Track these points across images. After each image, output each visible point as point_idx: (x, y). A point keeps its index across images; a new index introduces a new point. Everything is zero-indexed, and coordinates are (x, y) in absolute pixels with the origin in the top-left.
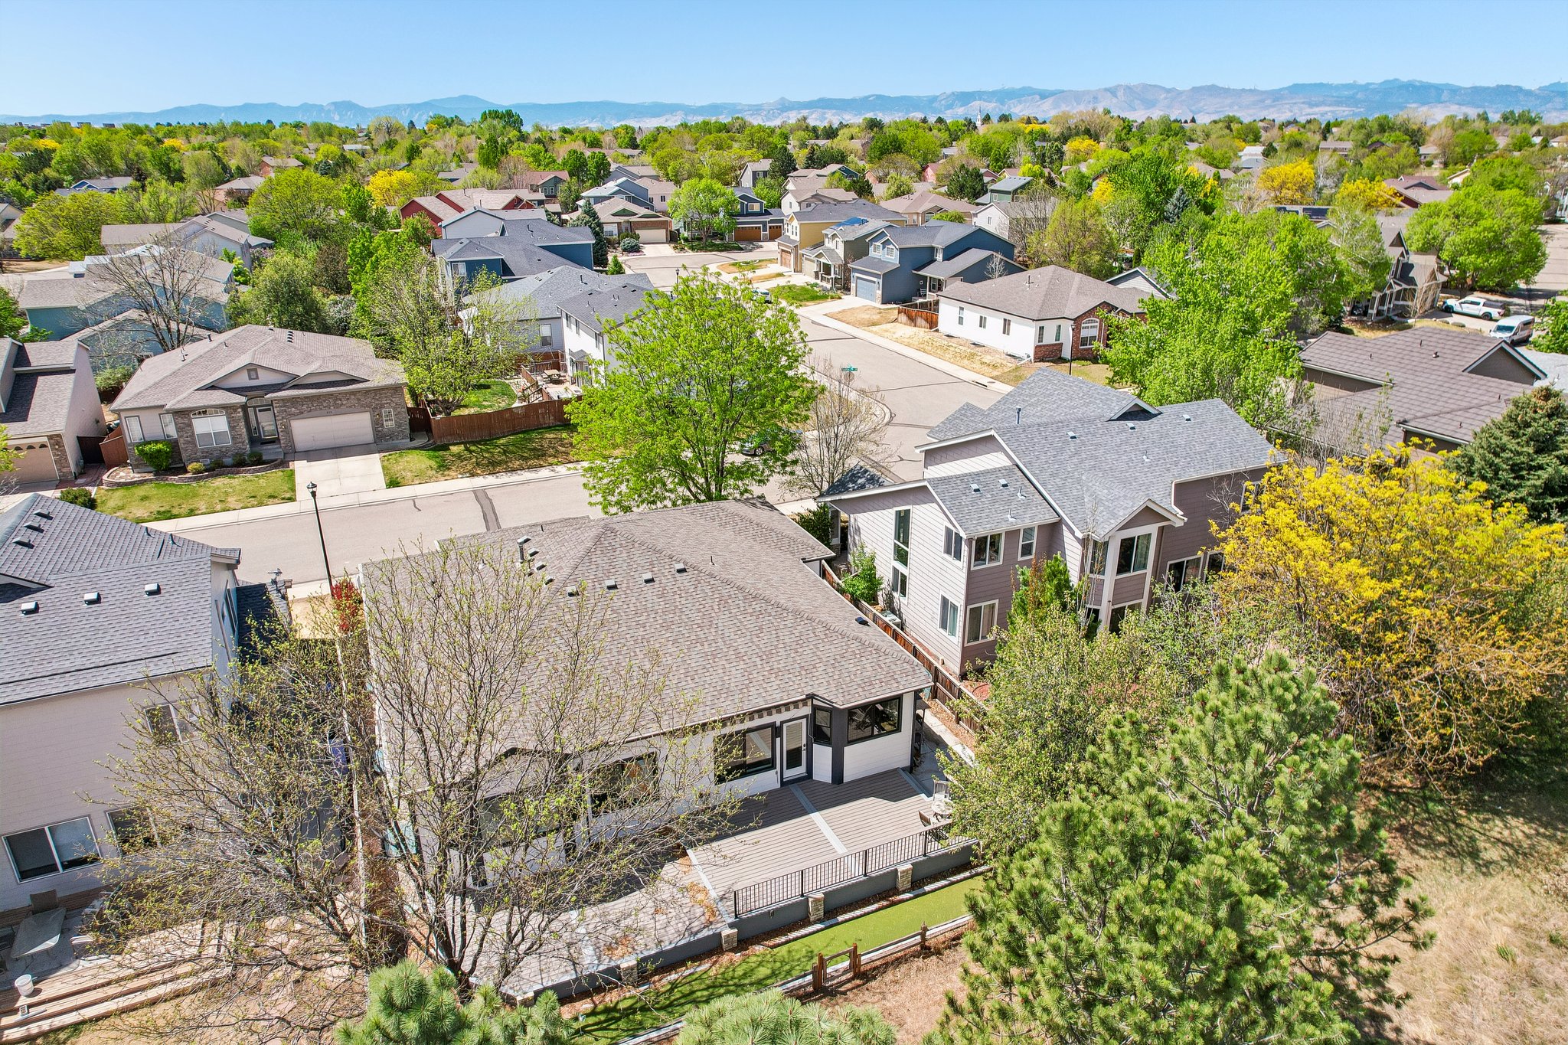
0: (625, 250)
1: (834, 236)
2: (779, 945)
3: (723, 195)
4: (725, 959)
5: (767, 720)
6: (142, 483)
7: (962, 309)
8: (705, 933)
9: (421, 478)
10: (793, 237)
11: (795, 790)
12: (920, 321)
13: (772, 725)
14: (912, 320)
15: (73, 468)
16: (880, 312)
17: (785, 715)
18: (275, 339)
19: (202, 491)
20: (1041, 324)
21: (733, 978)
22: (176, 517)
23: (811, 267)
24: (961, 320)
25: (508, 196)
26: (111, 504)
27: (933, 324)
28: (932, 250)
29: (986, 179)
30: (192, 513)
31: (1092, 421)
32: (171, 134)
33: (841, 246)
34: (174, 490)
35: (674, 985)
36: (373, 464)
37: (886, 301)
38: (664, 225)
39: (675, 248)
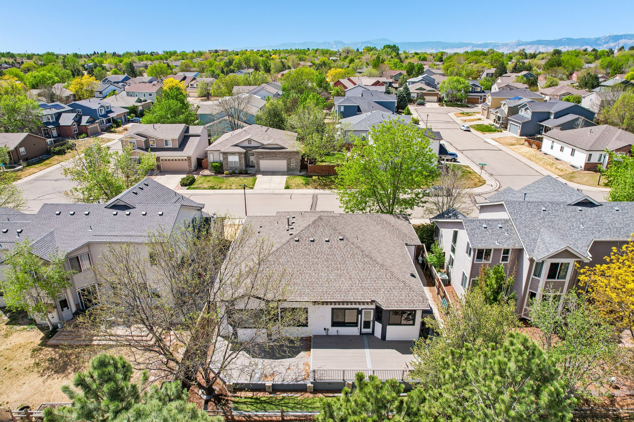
0: (418, 104)
1: (505, 104)
2: (329, 397)
3: (464, 83)
4: (307, 395)
5: (357, 306)
6: (210, 176)
7: (553, 142)
8: (302, 382)
9: (298, 187)
10: (488, 103)
11: (365, 338)
12: (534, 146)
13: (357, 309)
14: (530, 145)
15: (193, 168)
16: (517, 139)
17: (366, 306)
18: (261, 130)
19: (226, 181)
20: (590, 153)
21: (305, 403)
22: (215, 189)
23: (493, 117)
24: (552, 147)
25: (374, 80)
26: (199, 182)
27: (539, 147)
28: (549, 113)
29: (601, 80)
30: (220, 188)
31: (558, 204)
32: (275, 54)
33: (507, 109)
34: (218, 179)
35: (283, 398)
36: (282, 180)
37: (521, 135)
38: (436, 95)
39: (440, 105)
